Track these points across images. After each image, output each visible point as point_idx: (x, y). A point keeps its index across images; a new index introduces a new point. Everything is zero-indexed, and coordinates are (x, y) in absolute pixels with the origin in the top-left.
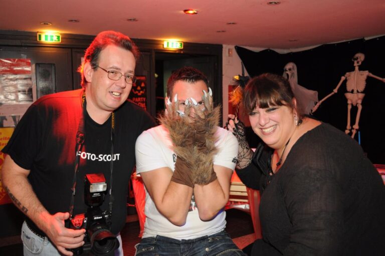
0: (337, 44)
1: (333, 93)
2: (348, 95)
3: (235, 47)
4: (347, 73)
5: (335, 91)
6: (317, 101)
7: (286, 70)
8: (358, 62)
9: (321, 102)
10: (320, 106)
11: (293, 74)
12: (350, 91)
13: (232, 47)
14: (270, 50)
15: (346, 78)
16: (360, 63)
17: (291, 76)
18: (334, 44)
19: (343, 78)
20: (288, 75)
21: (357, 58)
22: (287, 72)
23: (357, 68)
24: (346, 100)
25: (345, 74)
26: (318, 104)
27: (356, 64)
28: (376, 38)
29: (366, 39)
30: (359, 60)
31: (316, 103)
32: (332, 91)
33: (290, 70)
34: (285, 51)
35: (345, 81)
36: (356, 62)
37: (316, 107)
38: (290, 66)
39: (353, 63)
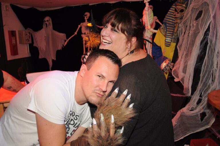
0: (74, 6)
1: (74, 35)
2: (83, 36)
3: (10, 5)
4: (81, 23)
5: (76, 33)
6: (66, 39)
7: (45, 21)
8: (87, 17)
9: (68, 40)
10: (68, 42)
11: (49, 23)
12: (84, 33)
13: (8, 5)
14: (34, 8)
15: (81, 26)
16: (88, 18)
17: (49, 25)
18: (73, 7)
19: (79, 26)
20: (46, 24)
21: (86, 15)
22: (46, 22)
23: (86, 21)
24: (82, 38)
25: (80, 24)
26: (67, 41)
27: (86, 18)
28: (95, 5)
29: (90, 5)
30: (87, 16)
31: (65, 41)
32: (74, 34)
33: (48, 21)
34: (44, 10)
35: (81, 28)
36: (85, 17)
37: (66, 43)
38: (47, 18)
39: (84, 18)
